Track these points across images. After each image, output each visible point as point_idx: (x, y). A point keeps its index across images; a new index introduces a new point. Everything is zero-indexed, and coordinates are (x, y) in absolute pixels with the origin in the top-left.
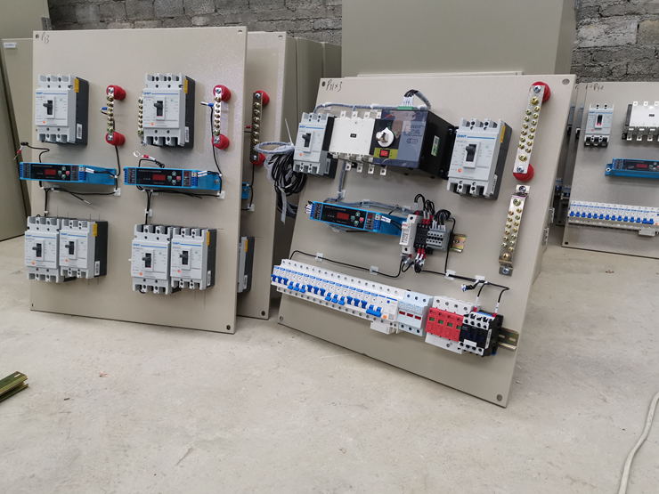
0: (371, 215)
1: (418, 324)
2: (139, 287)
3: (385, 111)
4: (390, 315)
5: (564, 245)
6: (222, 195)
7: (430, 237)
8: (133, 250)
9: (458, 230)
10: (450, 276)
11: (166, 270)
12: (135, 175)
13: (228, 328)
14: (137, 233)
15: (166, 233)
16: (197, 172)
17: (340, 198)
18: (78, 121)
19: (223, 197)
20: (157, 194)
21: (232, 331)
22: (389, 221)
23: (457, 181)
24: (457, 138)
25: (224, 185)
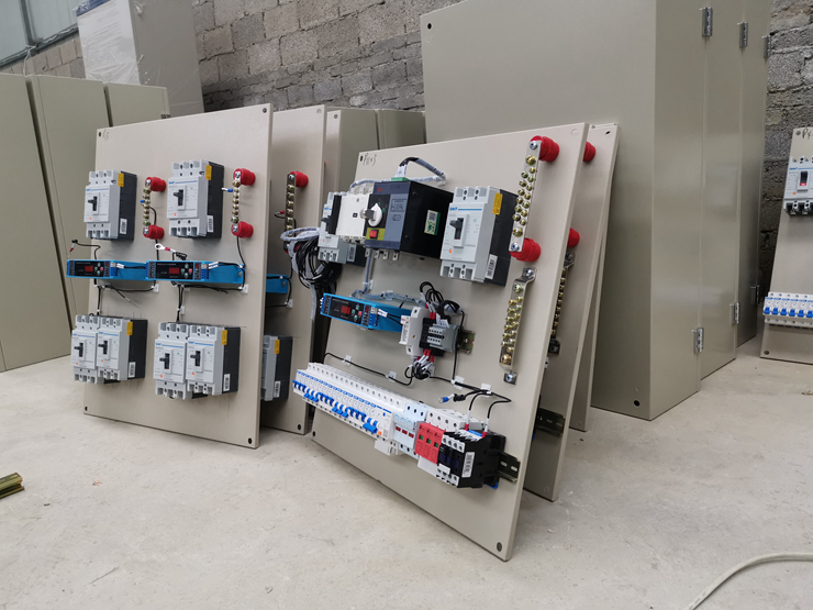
0: (368, 308)
1: (410, 443)
2: (161, 390)
3: (377, 186)
4: (385, 431)
5: (763, 355)
6: (246, 288)
7: (432, 335)
8: (156, 350)
9: (468, 327)
10: (456, 383)
11: (182, 373)
12: (154, 269)
13: (250, 441)
14: (160, 331)
15: (184, 331)
16: (207, 264)
17: (367, 290)
18: (121, 216)
19: (246, 291)
20: (188, 289)
21: (253, 445)
22: (385, 314)
23: (449, 265)
24: (449, 212)
25: (248, 277)
